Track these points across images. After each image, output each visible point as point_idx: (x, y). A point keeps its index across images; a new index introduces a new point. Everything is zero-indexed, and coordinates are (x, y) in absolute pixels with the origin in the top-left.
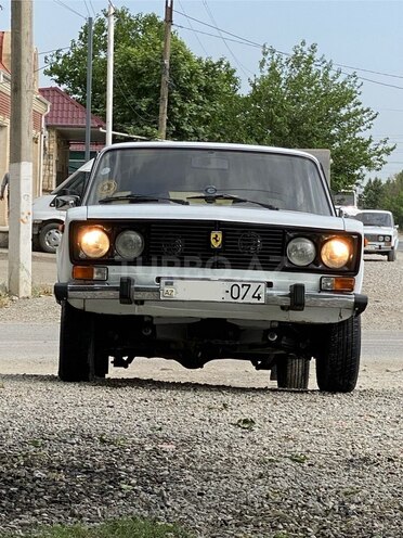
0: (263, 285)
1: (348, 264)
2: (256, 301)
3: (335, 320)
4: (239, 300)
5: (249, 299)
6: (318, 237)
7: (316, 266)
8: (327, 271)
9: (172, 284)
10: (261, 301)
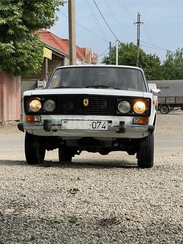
0: (107, 122)
1: (145, 112)
2: (103, 129)
3: (141, 136)
4: (96, 129)
5: (100, 128)
6: (132, 100)
7: (131, 113)
8: (136, 115)
9: (67, 122)
10: (106, 129)
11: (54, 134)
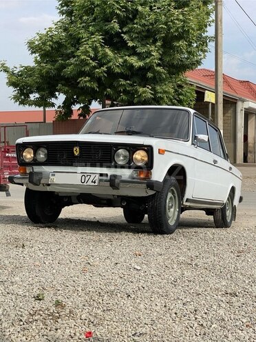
0: (98, 175)
2: (93, 184)
3: (144, 195)
4: (85, 184)
5: (90, 183)
7: (129, 164)
8: (136, 167)
9: (54, 175)
10: (96, 184)
11: (49, 189)
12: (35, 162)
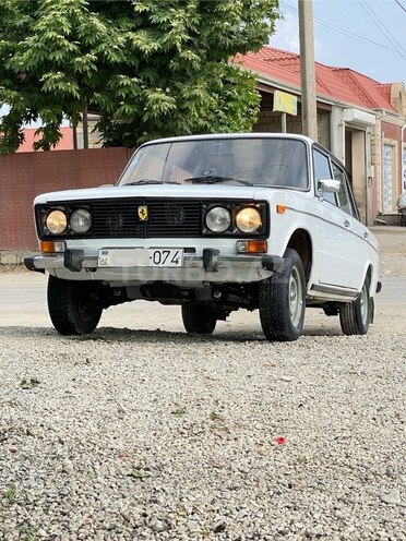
0: (181, 251)
1: (259, 229)
2: (174, 265)
3: (255, 278)
4: (160, 265)
5: (168, 263)
7: (232, 231)
8: (241, 235)
9: (107, 253)
10: (179, 265)
11: (93, 276)
12: (69, 234)
